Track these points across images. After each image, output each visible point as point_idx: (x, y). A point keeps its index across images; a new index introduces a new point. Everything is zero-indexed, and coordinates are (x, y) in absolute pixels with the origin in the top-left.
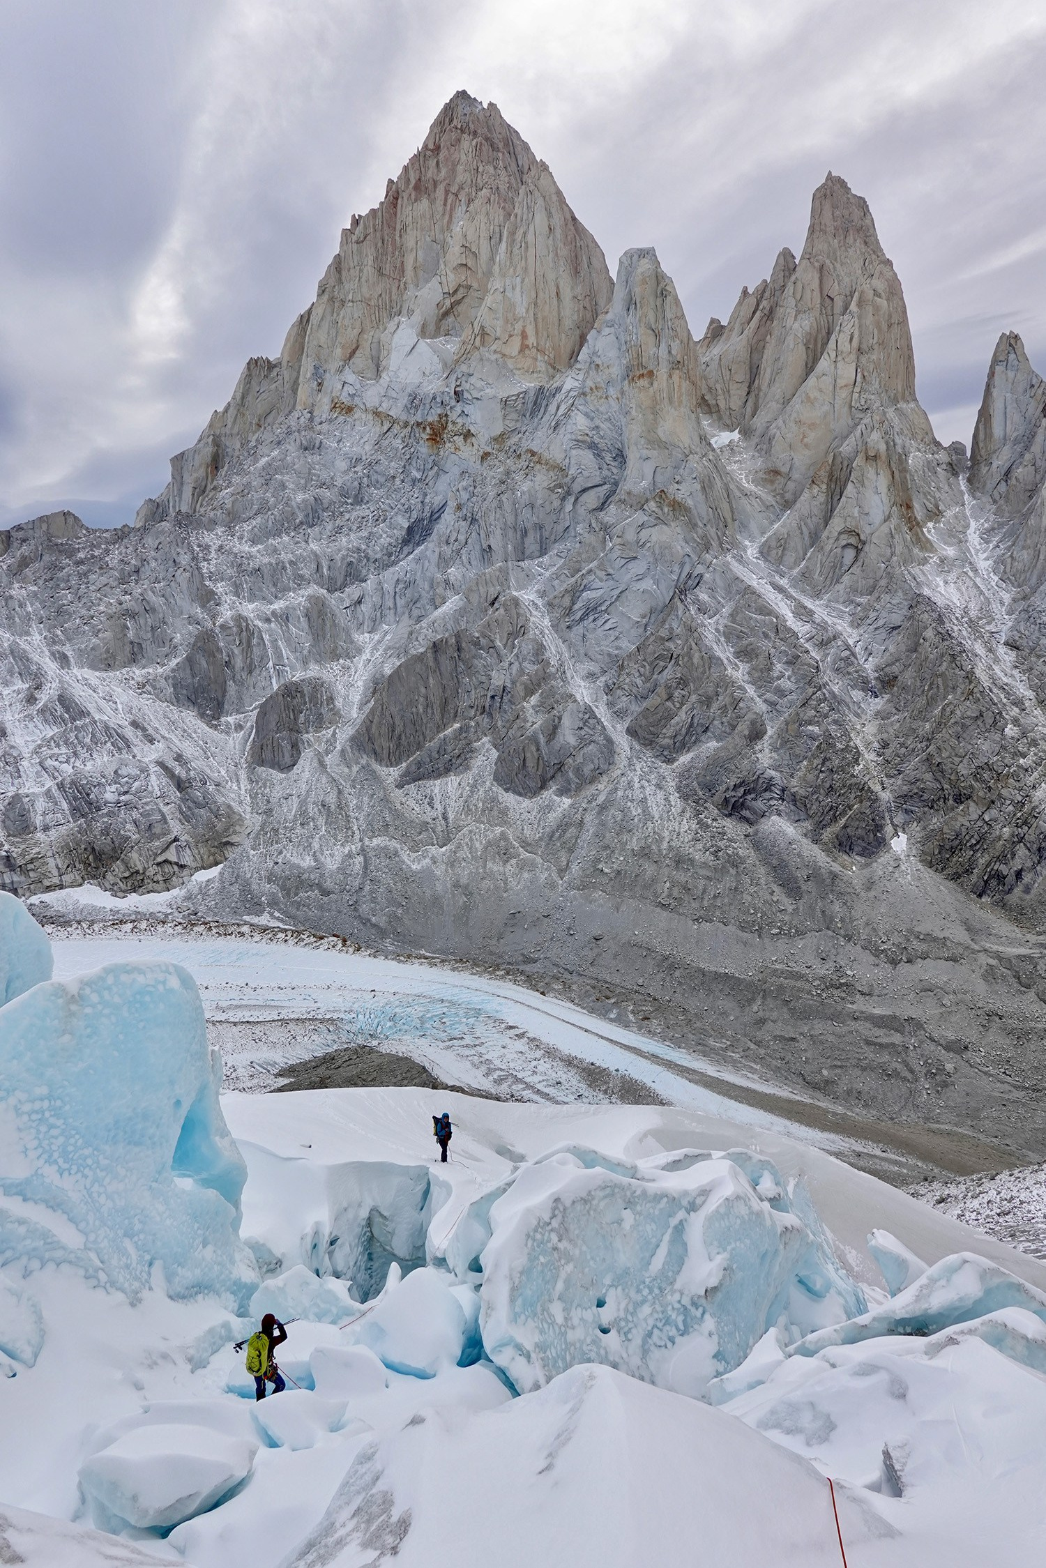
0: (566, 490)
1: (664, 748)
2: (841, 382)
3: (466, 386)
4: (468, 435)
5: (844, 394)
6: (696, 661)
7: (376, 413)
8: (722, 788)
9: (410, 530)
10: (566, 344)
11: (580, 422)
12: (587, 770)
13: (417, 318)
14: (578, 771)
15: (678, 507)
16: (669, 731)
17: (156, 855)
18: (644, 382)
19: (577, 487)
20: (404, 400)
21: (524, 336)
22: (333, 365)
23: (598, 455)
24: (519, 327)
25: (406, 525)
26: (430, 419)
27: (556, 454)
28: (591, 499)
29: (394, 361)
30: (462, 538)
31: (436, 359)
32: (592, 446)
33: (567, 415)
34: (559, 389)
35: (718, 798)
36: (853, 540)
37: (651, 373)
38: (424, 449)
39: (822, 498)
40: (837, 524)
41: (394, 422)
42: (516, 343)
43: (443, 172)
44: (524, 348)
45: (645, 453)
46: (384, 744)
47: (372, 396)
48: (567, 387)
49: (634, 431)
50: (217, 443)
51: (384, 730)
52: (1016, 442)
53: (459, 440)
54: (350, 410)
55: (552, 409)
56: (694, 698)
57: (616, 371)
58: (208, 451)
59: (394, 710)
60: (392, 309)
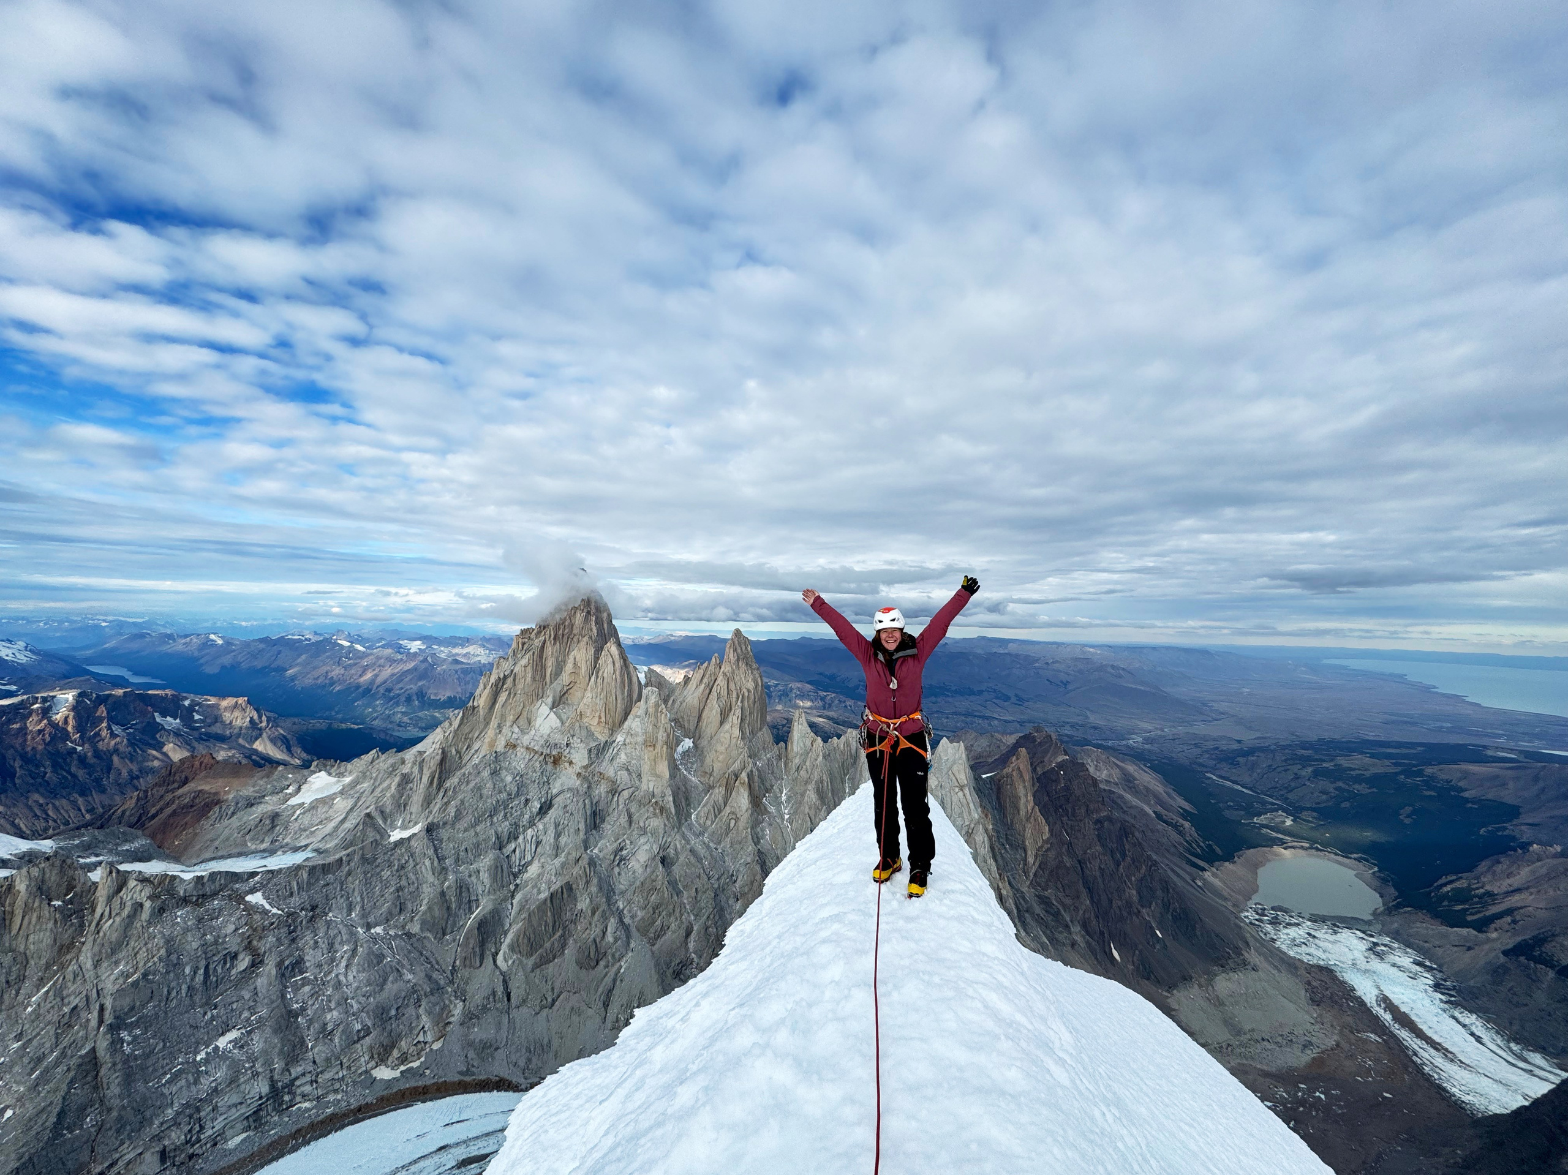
0: (614, 791)
1: (650, 939)
2: (733, 736)
3: (572, 741)
4: (571, 763)
5: (735, 740)
6: (666, 895)
7: (528, 748)
8: (673, 964)
9: (541, 808)
10: (617, 719)
11: (623, 758)
12: (617, 955)
13: (550, 700)
14: (613, 956)
15: (662, 809)
16: (652, 930)
17: (414, 1040)
18: (651, 749)
19: (620, 789)
20: (542, 742)
21: (600, 717)
22: (508, 724)
23: (630, 774)
24: (597, 714)
25: (539, 806)
26: (554, 753)
27: (611, 773)
28: (626, 794)
29: (538, 722)
30: (566, 822)
31: (558, 721)
32: (627, 770)
33: (617, 754)
34: (614, 741)
35: (671, 970)
36: (734, 817)
37: (654, 745)
38: (550, 767)
39: (723, 792)
40: (728, 810)
41: (536, 752)
42: (596, 720)
43: (566, 631)
44: (599, 722)
45: (650, 778)
46: (524, 948)
47: (526, 740)
48: (617, 740)
49: (646, 768)
50: (443, 752)
51: (525, 941)
52: (801, 755)
53: (567, 765)
54: (515, 746)
55: (611, 751)
56: (664, 913)
57: (640, 739)
58: (439, 758)
59: (530, 930)
60: (541, 696)
